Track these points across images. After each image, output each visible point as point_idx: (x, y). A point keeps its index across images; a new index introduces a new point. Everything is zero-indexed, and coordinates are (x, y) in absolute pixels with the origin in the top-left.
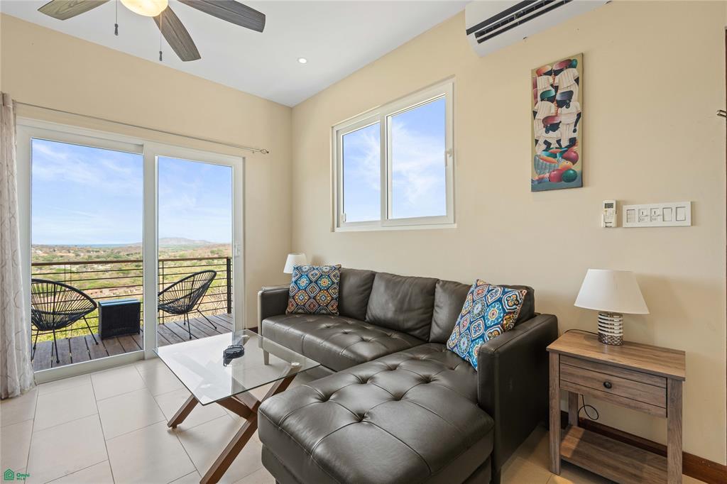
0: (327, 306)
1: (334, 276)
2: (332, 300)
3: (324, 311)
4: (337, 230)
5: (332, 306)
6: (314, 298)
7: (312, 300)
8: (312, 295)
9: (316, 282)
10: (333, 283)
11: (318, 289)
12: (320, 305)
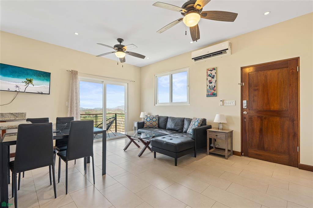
1: (157, 118)
3: (154, 127)
4: (156, 105)
5: (157, 126)
7: (151, 124)
8: (151, 123)
9: (152, 119)
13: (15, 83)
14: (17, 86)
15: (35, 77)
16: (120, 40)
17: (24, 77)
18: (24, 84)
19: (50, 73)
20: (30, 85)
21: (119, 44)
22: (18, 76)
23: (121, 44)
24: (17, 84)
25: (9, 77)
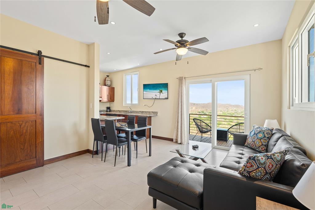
0: (259, 147)
1: (267, 133)
2: (262, 145)
4: (291, 107)
5: (262, 148)
6: (254, 142)
8: (254, 140)
9: (257, 134)
10: (265, 137)
11: (256, 138)
12: (256, 146)
13: (155, 94)
14: (156, 95)
15: (163, 89)
16: (181, 35)
17: (158, 89)
18: (159, 93)
19: (167, 83)
20: (162, 94)
21: (181, 39)
22: (156, 89)
23: (183, 39)
24: (156, 94)
25: (152, 90)
